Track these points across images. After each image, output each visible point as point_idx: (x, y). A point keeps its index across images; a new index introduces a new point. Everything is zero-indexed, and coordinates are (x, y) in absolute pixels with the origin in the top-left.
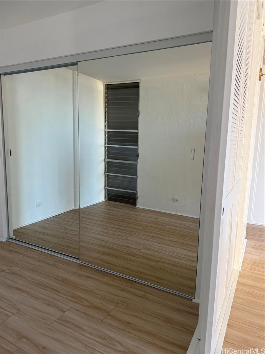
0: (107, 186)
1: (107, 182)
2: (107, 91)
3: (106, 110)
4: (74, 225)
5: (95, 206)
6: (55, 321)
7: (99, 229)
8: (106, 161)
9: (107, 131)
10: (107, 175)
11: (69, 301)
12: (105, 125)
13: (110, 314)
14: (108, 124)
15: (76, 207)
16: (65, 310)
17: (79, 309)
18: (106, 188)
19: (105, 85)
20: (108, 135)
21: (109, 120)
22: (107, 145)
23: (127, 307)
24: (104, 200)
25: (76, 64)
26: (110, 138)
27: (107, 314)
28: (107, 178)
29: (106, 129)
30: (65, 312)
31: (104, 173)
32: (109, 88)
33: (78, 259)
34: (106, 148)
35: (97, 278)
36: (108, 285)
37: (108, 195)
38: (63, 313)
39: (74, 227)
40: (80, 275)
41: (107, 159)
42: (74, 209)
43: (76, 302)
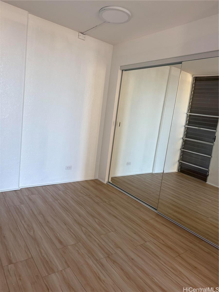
0: (181, 160)
1: (181, 157)
2: (195, 82)
3: (191, 98)
4: (152, 185)
5: (168, 174)
6: (140, 245)
7: (172, 193)
8: (184, 139)
9: (189, 115)
10: (183, 151)
11: (149, 236)
12: (188, 109)
13: (181, 255)
14: (191, 109)
15: (153, 172)
16: (147, 241)
17: (157, 244)
18: (180, 161)
19: (194, 77)
20: (189, 118)
21: (193, 106)
22: (187, 126)
23: (195, 256)
24: (177, 171)
25: (181, 63)
26: (191, 120)
27: (178, 255)
28: (182, 153)
29: (189, 112)
30: (146, 242)
31: (181, 149)
32: (196, 80)
33: (156, 209)
34: (186, 128)
35: (170, 227)
36: (180, 235)
37: (181, 168)
38: (145, 242)
39: (152, 186)
40: (157, 221)
41: (185, 137)
42: (152, 172)
43: (154, 238)
